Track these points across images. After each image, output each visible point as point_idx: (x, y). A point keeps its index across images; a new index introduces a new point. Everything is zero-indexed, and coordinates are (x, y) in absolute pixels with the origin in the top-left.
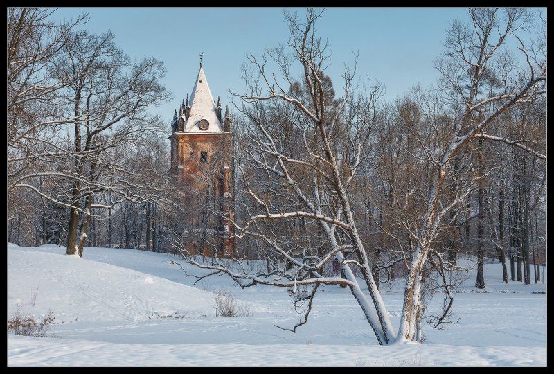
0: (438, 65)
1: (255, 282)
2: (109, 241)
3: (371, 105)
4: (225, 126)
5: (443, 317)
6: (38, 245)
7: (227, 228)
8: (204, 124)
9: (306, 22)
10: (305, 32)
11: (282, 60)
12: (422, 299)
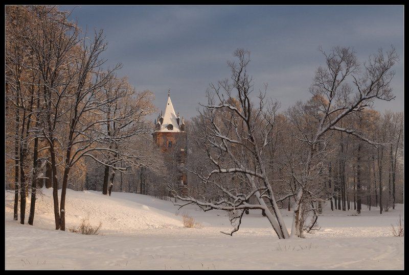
0: (311, 91)
1: (212, 208)
2: (121, 189)
3: (273, 113)
4: (182, 128)
5: (313, 226)
6: (82, 190)
7: (182, 182)
8: (170, 127)
9: (240, 67)
10: (239, 72)
11: (227, 88)
12: (302, 216)
